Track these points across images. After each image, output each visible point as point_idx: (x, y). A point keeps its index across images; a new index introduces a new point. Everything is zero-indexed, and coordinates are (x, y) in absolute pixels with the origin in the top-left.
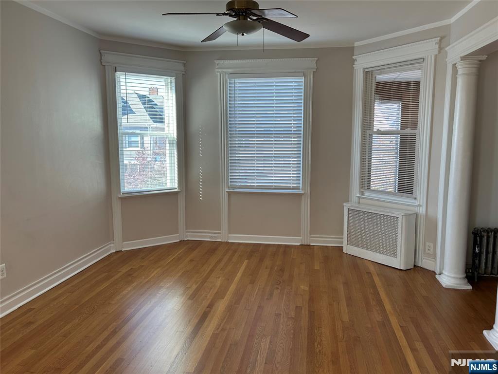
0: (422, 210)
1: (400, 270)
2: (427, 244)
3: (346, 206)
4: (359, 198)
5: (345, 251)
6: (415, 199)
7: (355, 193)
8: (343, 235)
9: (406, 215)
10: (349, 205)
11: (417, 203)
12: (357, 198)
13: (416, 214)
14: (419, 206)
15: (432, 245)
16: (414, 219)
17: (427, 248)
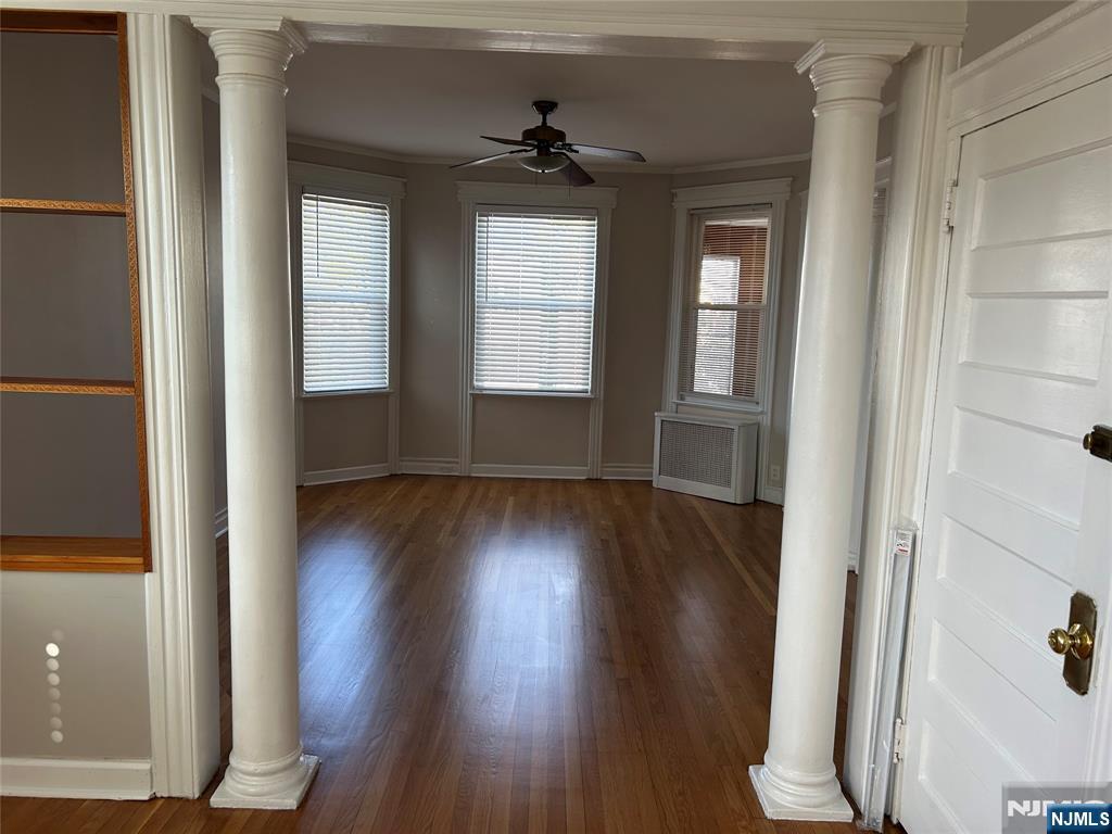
0: (766, 421)
1: (735, 504)
2: (773, 467)
3: (658, 417)
4: (678, 405)
5: (655, 485)
6: (757, 403)
7: (671, 397)
8: (652, 462)
9: (744, 425)
10: (662, 414)
11: (760, 409)
12: (674, 406)
13: (758, 425)
14: (762, 413)
15: (778, 468)
16: (754, 432)
17: (772, 473)
